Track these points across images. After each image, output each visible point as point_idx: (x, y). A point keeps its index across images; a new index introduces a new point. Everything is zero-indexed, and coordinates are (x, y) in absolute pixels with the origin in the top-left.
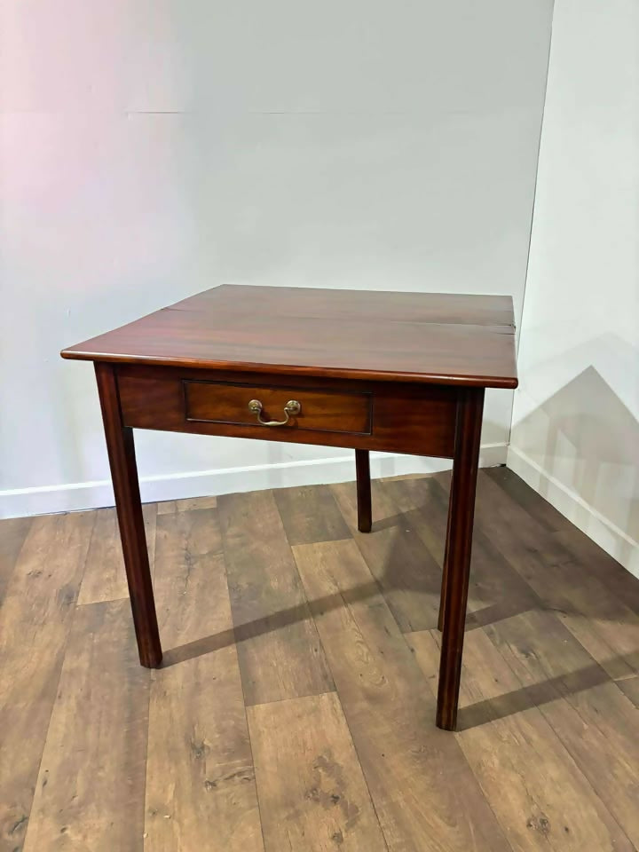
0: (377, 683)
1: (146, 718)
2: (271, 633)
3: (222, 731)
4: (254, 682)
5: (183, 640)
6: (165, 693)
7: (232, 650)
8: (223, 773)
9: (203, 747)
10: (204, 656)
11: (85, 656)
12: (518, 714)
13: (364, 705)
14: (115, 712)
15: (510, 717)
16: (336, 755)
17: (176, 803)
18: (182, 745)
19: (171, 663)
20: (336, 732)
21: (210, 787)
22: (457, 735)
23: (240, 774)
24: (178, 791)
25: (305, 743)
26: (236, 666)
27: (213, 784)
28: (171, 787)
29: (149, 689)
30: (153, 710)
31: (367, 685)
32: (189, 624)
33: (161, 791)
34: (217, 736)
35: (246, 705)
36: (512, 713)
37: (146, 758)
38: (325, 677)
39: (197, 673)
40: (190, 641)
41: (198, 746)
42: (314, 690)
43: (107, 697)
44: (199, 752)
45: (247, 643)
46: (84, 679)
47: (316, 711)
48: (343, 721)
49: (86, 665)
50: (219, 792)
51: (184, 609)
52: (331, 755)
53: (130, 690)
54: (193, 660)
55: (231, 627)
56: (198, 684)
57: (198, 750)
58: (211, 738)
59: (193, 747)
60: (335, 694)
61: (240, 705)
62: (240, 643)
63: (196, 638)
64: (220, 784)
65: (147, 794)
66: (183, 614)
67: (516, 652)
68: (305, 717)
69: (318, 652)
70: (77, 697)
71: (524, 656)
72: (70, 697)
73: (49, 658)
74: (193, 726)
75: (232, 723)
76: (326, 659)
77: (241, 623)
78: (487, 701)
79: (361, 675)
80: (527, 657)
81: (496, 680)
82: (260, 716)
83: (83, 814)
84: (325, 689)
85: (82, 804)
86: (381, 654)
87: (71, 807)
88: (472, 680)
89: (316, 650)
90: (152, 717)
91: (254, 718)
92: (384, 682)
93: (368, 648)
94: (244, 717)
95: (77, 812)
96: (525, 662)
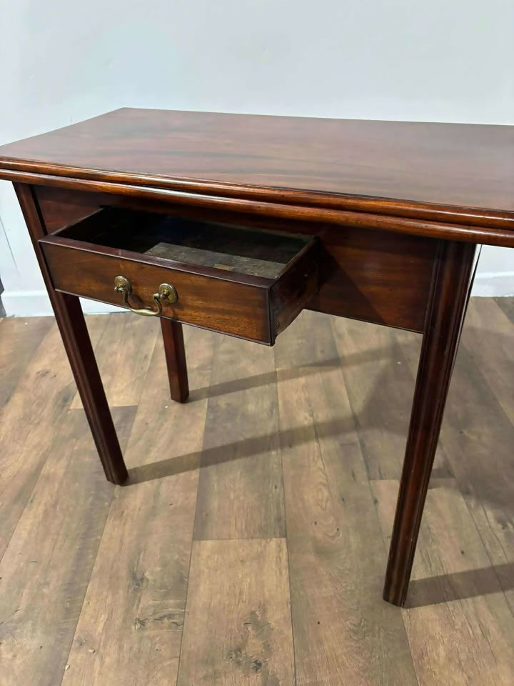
0: (331, 534)
1: (99, 537)
2: (236, 462)
3: (164, 565)
4: (207, 515)
5: (153, 457)
6: (123, 512)
7: (195, 475)
8: (154, 613)
9: (142, 579)
10: (167, 478)
11: (63, 462)
12: (479, 598)
13: (312, 558)
14: (74, 526)
15: (470, 600)
16: (269, 615)
17: (103, 638)
18: (124, 573)
19: (136, 482)
20: (274, 583)
21: (138, 626)
22: (404, 612)
23: (170, 616)
24: (106, 628)
25: (241, 593)
26: (194, 494)
27: (143, 623)
28: (103, 618)
29: (110, 505)
30: (108, 528)
31: (319, 536)
32: (162, 442)
33: (93, 621)
34: (158, 569)
35: (194, 539)
36: (472, 595)
37: (88, 581)
38: (279, 519)
39: (156, 495)
40: (158, 460)
41: (139, 576)
42: (264, 533)
43: (71, 509)
44: (138, 585)
45: (211, 469)
46: (57, 485)
47: (260, 557)
48: (285, 572)
49: (61, 472)
50: (146, 633)
51: (162, 425)
52: (264, 612)
53: (92, 504)
54: (156, 481)
55: (201, 450)
56: (154, 508)
57: (137, 580)
58: (152, 572)
59: (134, 577)
60: (284, 540)
61: (188, 537)
62: (204, 469)
63: (166, 457)
64: (148, 624)
65: (80, 621)
66: (159, 430)
67: (492, 520)
68: (248, 563)
69: (278, 490)
70: (45, 505)
71: (500, 526)
72: (40, 503)
73: (33, 459)
74: (139, 554)
75: (177, 557)
76: (284, 499)
77: (210, 446)
78: (446, 576)
79: (316, 523)
80: (503, 528)
81: (463, 553)
82: (205, 554)
83: (19, 631)
84: (275, 533)
85: (20, 620)
86: (342, 502)
87: (11, 621)
88: (434, 547)
89: (276, 487)
90: (105, 538)
91: (199, 555)
92: (337, 534)
93: (330, 492)
94: (189, 553)
95: (15, 628)
96: (501, 535)
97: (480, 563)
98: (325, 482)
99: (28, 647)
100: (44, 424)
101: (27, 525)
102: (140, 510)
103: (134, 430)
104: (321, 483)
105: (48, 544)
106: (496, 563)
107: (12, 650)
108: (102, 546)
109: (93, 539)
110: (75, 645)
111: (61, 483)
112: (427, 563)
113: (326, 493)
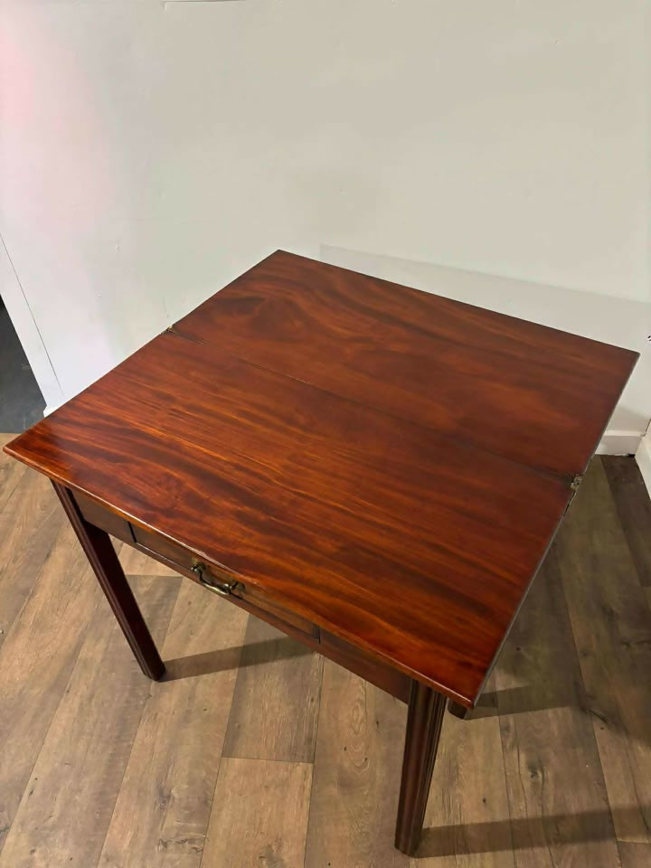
0: (358, 765)
1: (131, 743)
2: (275, 664)
3: (191, 783)
4: (239, 727)
5: (192, 650)
6: (156, 715)
7: (232, 675)
8: (177, 835)
9: (169, 797)
10: (205, 677)
11: (101, 645)
12: (488, 855)
13: (334, 791)
14: (108, 726)
15: (478, 855)
16: (285, 849)
17: (129, 855)
18: (152, 788)
19: (173, 678)
20: (294, 818)
21: (161, 847)
22: (413, 861)
23: (192, 841)
24: (132, 844)
25: (261, 823)
26: (229, 700)
27: (165, 845)
28: (130, 834)
29: (144, 705)
30: (140, 733)
31: (346, 765)
32: (203, 630)
33: (120, 836)
34: (186, 786)
35: (223, 755)
36: (483, 850)
37: (118, 792)
38: (309, 740)
39: (191, 698)
40: (198, 653)
41: (166, 793)
42: (292, 755)
43: (106, 705)
44: (164, 802)
45: (249, 670)
46: (94, 674)
47: (284, 784)
48: (306, 804)
49: (99, 657)
50: (168, 856)
51: (205, 606)
52: (280, 846)
53: (127, 702)
54: (193, 679)
55: (241, 645)
56: (189, 712)
57: (164, 797)
58: (179, 790)
59: (161, 792)
60: (310, 766)
61: (217, 754)
62: (243, 669)
63: (206, 650)
64: (171, 847)
65: (108, 835)
66: (202, 612)
67: (523, 765)
68: (272, 790)
69: (314, 704)
70: (81, 696)
71: (530, 774)
72: (76, 694)
73: (71, 639)
74: (168, 767)
75: (204, 774)
76: (318, 716)
77: (252, 641)
78: (462, 827)
79: (345, 749)
80: (532, 776)
81: (484, 801)
82: (232, 774)
83: (52, 839)
84: (303, 757)
85: (54, 828)
86: (376, 724)
87: (45, 828)
88: (458, 791)
89: (312, 700)
90: (136, 745)
91: (226, 775)
92: (364, 765)
93: (366, 713)
94: (216, 771)
95: (48, 836)
96: (527, 784)
97: (500, 816)
98: (363, 698)
99: (59, 858)
100: (84, 592)
101: (63, 718)
102: (174, 713)
103: (176, 610)
104: (359, 700)
105: (82, 747)
106: (515, 816)
107: (45, 858)
108: (134, 753)
109: (125, 744)
110: (103, 860)
111: (98, 672)
112: (447, 809)
113: (361, 713)
